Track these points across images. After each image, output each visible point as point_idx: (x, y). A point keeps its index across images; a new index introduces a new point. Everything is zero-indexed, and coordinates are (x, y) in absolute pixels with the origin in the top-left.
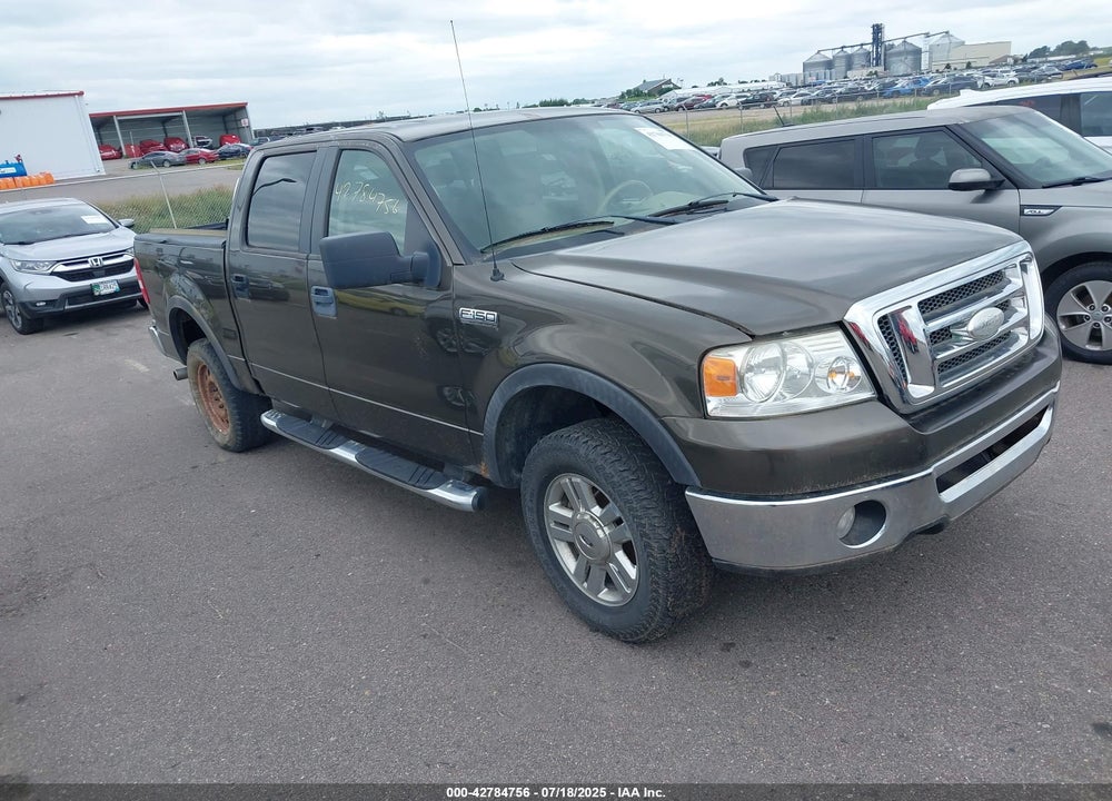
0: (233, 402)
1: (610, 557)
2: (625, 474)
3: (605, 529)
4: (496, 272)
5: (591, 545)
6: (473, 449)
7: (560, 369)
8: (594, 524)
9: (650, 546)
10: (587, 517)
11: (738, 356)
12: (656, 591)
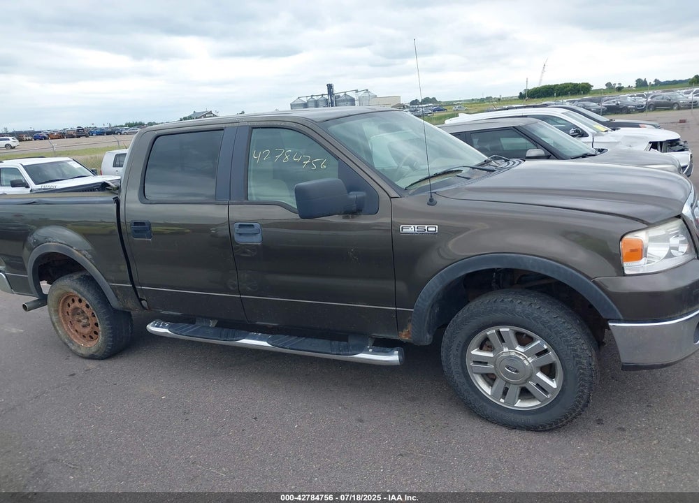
0: (107, 320)
1: (531, 377)
2: (559, 319)
3: (528, 359)
4: (431, 200)
5: (516, 371)
6: (399, 321)
7: (506, 257)
8: (521, 357)
9: (581, 363)
10: (513, 354)
11: (642, 236)
12: (582, 391)
